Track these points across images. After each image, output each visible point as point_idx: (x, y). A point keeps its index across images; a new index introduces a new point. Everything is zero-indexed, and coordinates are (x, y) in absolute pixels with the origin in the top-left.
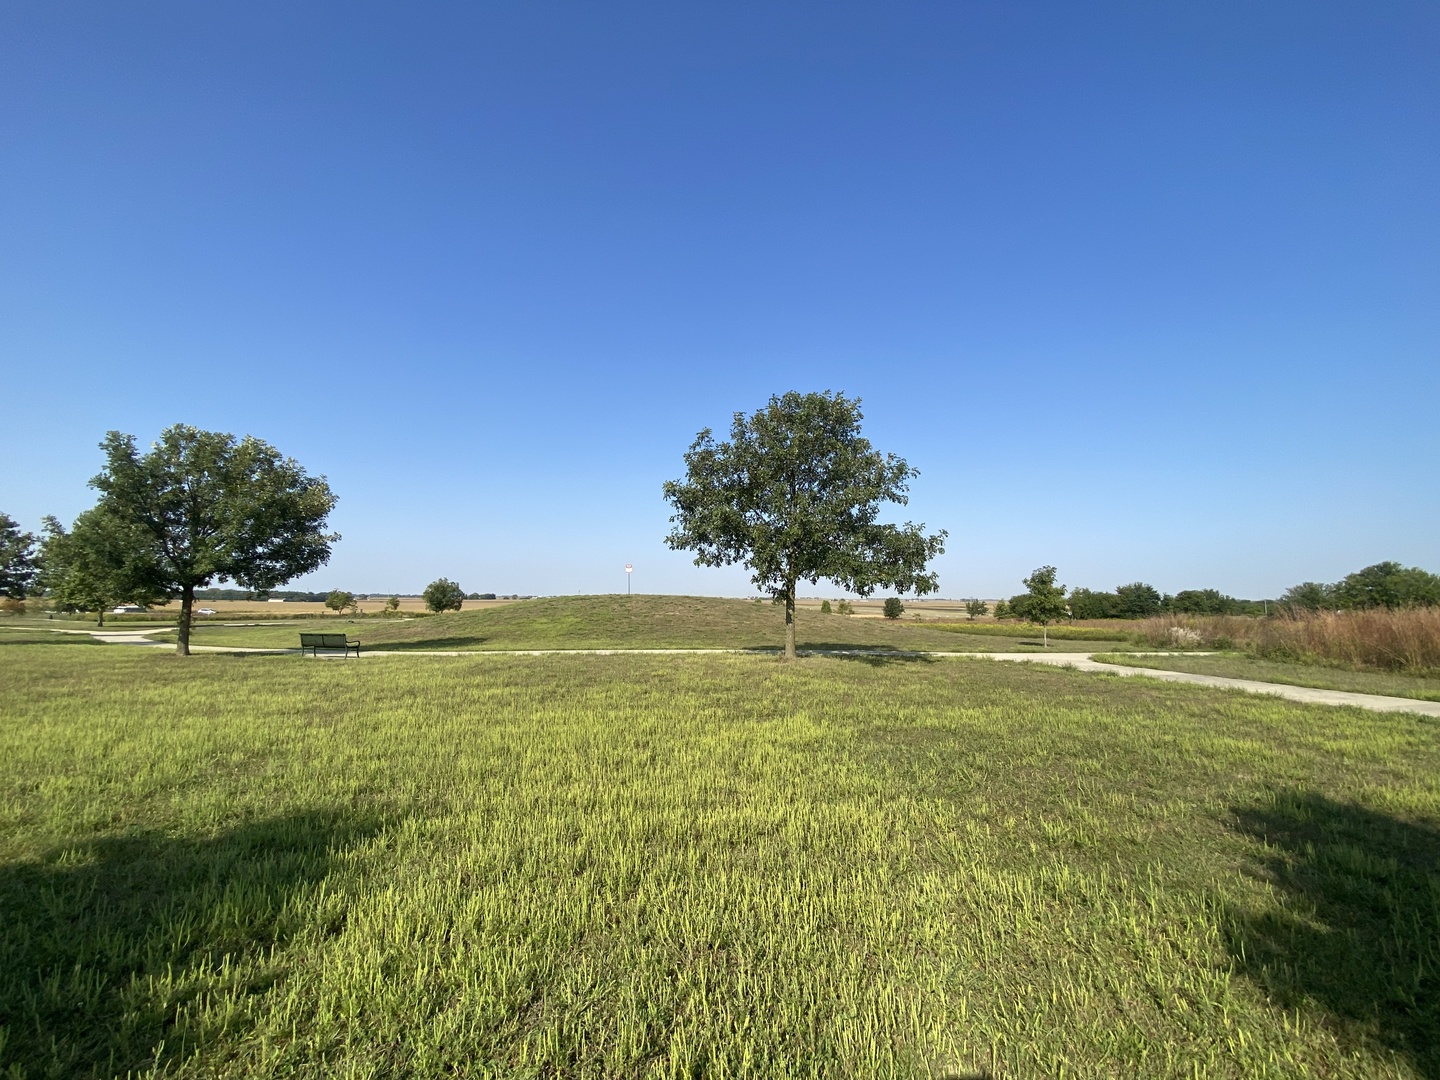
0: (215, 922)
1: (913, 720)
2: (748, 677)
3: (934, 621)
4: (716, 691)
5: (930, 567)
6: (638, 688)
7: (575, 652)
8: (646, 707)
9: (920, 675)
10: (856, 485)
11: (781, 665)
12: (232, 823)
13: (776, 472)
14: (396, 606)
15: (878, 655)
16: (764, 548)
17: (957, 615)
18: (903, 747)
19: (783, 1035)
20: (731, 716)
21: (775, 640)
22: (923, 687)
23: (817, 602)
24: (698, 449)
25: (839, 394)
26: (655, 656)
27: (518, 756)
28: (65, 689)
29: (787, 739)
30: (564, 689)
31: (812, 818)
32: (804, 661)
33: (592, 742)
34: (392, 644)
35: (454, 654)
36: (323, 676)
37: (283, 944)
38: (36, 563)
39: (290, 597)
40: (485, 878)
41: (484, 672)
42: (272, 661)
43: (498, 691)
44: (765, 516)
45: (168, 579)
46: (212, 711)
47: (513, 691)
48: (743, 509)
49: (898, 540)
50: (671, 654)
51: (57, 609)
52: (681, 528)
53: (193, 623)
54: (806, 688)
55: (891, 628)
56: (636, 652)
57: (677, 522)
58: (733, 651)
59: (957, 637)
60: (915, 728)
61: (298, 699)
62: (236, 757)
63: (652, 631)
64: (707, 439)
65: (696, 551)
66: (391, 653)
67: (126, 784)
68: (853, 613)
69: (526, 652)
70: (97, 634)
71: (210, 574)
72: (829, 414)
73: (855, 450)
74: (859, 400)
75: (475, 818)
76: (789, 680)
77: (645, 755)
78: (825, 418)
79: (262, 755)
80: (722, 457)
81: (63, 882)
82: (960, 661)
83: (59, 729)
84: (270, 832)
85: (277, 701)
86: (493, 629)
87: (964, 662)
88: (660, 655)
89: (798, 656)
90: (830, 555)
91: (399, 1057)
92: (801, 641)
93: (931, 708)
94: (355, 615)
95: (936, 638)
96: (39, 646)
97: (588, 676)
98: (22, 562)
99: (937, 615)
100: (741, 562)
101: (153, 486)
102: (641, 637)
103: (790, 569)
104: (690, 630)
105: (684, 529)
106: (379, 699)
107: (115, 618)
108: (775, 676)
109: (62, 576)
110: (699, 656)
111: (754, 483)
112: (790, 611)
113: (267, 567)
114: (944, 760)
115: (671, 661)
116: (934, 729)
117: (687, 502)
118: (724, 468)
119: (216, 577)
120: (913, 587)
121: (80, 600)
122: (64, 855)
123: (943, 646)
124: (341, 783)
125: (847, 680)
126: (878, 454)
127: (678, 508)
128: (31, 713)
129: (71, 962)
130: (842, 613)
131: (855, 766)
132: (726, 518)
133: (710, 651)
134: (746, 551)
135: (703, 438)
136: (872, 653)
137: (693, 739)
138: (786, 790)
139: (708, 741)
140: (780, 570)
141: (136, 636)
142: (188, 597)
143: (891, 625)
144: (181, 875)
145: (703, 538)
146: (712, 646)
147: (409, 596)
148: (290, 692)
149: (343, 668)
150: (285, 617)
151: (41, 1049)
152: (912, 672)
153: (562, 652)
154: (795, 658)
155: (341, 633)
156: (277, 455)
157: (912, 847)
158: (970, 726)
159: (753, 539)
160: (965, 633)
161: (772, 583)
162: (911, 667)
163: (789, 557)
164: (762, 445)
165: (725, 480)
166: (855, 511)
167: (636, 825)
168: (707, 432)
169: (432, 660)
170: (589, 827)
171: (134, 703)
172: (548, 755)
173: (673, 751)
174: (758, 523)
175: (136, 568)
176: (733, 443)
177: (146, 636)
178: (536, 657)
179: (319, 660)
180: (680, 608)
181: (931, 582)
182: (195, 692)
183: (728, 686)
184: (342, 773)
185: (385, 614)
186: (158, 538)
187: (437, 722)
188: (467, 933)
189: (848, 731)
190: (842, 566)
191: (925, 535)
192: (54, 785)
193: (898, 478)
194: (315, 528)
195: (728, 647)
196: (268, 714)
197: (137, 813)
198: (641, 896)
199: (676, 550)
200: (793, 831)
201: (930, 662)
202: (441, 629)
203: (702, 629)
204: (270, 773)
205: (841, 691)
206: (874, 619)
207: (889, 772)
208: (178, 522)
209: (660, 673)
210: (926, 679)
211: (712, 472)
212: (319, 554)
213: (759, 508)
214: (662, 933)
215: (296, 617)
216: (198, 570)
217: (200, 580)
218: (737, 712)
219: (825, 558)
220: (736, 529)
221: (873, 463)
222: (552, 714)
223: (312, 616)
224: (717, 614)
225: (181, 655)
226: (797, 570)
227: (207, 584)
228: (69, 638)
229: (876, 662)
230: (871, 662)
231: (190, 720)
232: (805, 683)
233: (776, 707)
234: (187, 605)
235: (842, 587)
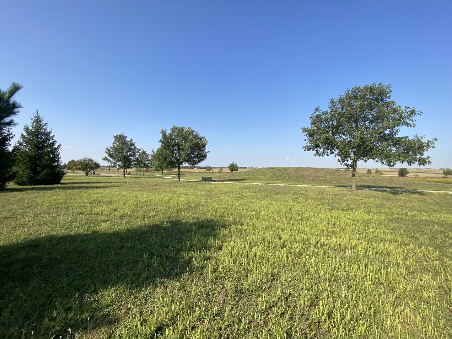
0: (195, 242)
1: (415, 217)
2: (336, 196)
3: (425, 178)
4: (323, 200)
5: (426, 154)
6: (294, 197)
7: (272, 184)
8: (298, 203)
9: (419, 199)
10: (388, 121)
11: (350, 192)
12: (195, 220)
13: (349, 119)
14: (222, 170)
15: (396, 191)
16: (343, 149)
17: (437, 175)
18: (411, 226)
19: (361, 313)
20: (331, 209)
21: (346, 183)
22: (420, 204)
23: (365, 170)
24: (315, 115)
25: (380, 83)
26: (299, 187)
27: (259, 213)
28: (159, 188)
29: (354, 218)
30: (270, 195)
31: (368, 247)
32: (360, 191)
33: (281, 211)
34: (222, 180)
35: (238, 183)
36: (208, 187)
37: (210, 250)
38: (150, 160)
39: (198, 168)
40: (255, 244)
41: (247, 189)
42: (197, 183)
43: (251, 194)
44: (344, 137)
45: (175, 163)
46: (187, 194)
47: (255, 194)
48: (334, 134)
49: (410, 143)
50: (305, 187)
51: (154, 171)
52: (309, 144)
53: (180, 174)
54: (362, 201)
55: (402, 180)
56: (292, 185)
57: (307, 141)
58: (329, 187)
59: (437, 185)
60: (416, 220)
61: (203, 193)
62: (193, 205)
63: (297, 179)
64: (318, 110)
65: (315, 151)
66: (222, 182)
67: (173, 209)
68: (383, 174)
69: (257, 184)
70: (162, 176)
71: (183, 162)
72: (375, 93)
73: (387, 106)
74: (390, 85)
75: (250, 227)
76: (354, 198)
77: (300, 217)
78: (373, 94)
79: (198, 205)
80: (325, 116)
81: (165, 229)
82: (440, 195)
83: (159, 196)
84: (203, 224)
85: (199, 193)
86: (247, 177)
87: (442, 195)
88: (300, 187)
89: (357, 189)
90: (374, 151)
91: (240, 284)
92: (358, 184)
93: (425, 212)
94: (213, 172)
95: (426, 184)
96: (152, 179)
97: (277, 192)
98: (148, 160)
99: (427, 175)
100: (333, 155)
101: (170, 141)
102: (293, 181)
103: (354, 157)
104: (311, 179)
105: (310, 143)
106: (221, 194)
107: (165, 173)
108: (348, 196)
109: (155, 163)
110: (315, 188)
111: (339, 125)
112: (355, 173)
113: (194, 160)
114: (432, 233)
115: (305, 189)
116: (426, 221)
117: (311, 134)
118: (326, 120)
119: (184, 162)
120: (417, 163)
121: (159, 168)
122: (164, 223)
123: (430, 188)
124: (216, 214)
125: (381, 199)
126: (400, 107)
127: (307, 136)
128: (153, 193)
129: (168, 246)
130: (377, 174)
131: (387, 231)
132: (327, 139)
133: (320, 186)
134: (335, 150)
135: (317, 110)
136: (393, 190)
137: (316, 214)
138: (356, 235)
139: (323, 216)
140: (350, 157)
141: (169, 177)
142: (179, 168)
143: (401, 179)
144: (186, 230)
145: (317, 146)
146: (320, 184)
147: (225, 168)
148: (202, 191)
149: (212, 185)
150: (197, 173)
151: (165, 264)
152: (414, 198)
153: (268, 184)
154: (356, 190)
155: (211, 177)
156: (194, 131)
157: (416, 264)
158: (445, 221)
159: (338, 146)
160: (441, 183)
161: (346, 162)
162: (413, 196)
163: (354, 152)
164: (343, 109)
165: (326, 125)
166: (387, 132)
167: (299, 238)
168: (319, 107)
169: (232, 184)
170: (284, 236)
171: (172, 191)
172: (268, 213)
173: (309, 217)
174: (341, 139)
175: (169, 161)
176: (329, 110)
177: (171, 177)
178: (260, 185)
179: (206, 183)
180: (307, 171)
181: (427, 160)
182: (182, 190)
183: (328, 198)
184: (216, 211)
185: (220, 172)
186: (172, 154)
187: (236, 201)
188: (253, 257)
189: (383, 218)
190: (380, 155)
191: (424, 140)
192: (160, 208)
193: (410, 116)
194: (203, 149)
195: (327, 185)
196: (198, 196)
197: (176, 216)
198: (304, 259)
199: (307, 151)
200: (361, 249)
201: (423, 194)
202: (233, 176)
203: (315, 179)
204: (201, 210)
205: (378, 203)
206: (393, 176)
207: (404, 235)
208: (176, 150)
209: (301, 192)
210: (421, 201)
211: (321, 122)
212: (205, 156)
213: (341, 134)
214: (312, 271)
215: (200, 173)
216: (181, 161)
217: (181, 164)
218: (332, 207)
219: (371, 152)
220: (331, 142)
221: (397, 111)
222: (267, 202)
223: (203, 173)
224: (322, 174)
225: (179, 181)
226: (358, 157)
227: (182, 164)
228: (157, 177)
229: (395, 193)
230: (392, 193)
231: (183, 196)
232: (361, 199)
233: (349, 207)
234: (179, 170)
235: (380, 163)
